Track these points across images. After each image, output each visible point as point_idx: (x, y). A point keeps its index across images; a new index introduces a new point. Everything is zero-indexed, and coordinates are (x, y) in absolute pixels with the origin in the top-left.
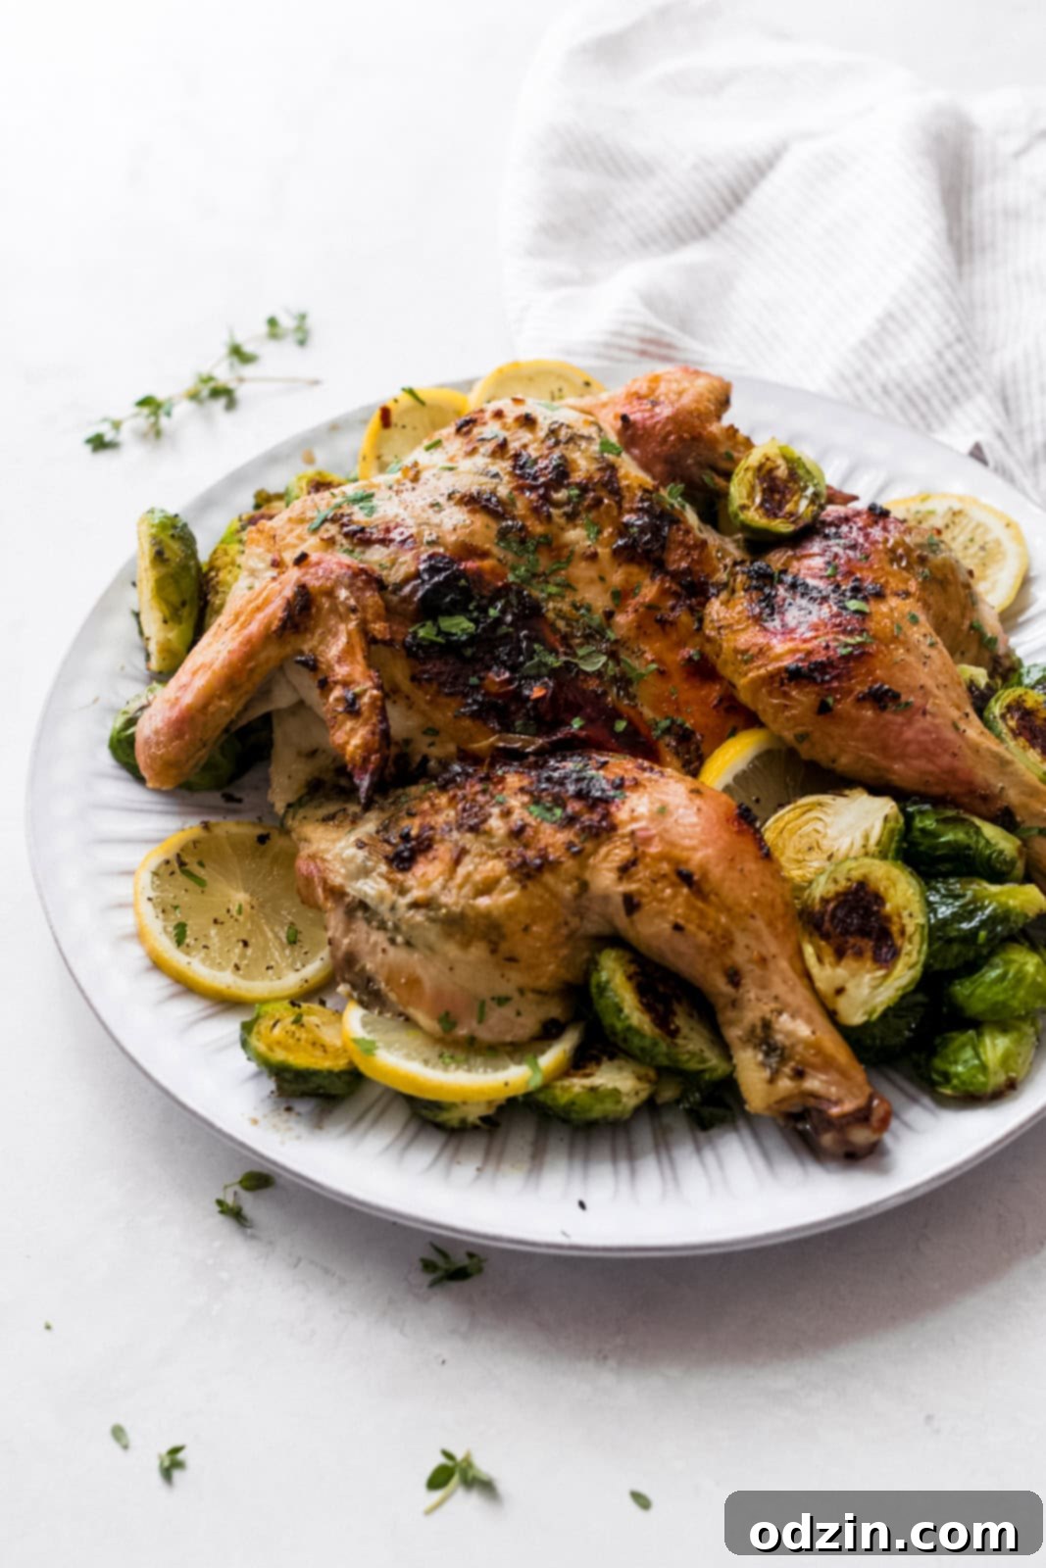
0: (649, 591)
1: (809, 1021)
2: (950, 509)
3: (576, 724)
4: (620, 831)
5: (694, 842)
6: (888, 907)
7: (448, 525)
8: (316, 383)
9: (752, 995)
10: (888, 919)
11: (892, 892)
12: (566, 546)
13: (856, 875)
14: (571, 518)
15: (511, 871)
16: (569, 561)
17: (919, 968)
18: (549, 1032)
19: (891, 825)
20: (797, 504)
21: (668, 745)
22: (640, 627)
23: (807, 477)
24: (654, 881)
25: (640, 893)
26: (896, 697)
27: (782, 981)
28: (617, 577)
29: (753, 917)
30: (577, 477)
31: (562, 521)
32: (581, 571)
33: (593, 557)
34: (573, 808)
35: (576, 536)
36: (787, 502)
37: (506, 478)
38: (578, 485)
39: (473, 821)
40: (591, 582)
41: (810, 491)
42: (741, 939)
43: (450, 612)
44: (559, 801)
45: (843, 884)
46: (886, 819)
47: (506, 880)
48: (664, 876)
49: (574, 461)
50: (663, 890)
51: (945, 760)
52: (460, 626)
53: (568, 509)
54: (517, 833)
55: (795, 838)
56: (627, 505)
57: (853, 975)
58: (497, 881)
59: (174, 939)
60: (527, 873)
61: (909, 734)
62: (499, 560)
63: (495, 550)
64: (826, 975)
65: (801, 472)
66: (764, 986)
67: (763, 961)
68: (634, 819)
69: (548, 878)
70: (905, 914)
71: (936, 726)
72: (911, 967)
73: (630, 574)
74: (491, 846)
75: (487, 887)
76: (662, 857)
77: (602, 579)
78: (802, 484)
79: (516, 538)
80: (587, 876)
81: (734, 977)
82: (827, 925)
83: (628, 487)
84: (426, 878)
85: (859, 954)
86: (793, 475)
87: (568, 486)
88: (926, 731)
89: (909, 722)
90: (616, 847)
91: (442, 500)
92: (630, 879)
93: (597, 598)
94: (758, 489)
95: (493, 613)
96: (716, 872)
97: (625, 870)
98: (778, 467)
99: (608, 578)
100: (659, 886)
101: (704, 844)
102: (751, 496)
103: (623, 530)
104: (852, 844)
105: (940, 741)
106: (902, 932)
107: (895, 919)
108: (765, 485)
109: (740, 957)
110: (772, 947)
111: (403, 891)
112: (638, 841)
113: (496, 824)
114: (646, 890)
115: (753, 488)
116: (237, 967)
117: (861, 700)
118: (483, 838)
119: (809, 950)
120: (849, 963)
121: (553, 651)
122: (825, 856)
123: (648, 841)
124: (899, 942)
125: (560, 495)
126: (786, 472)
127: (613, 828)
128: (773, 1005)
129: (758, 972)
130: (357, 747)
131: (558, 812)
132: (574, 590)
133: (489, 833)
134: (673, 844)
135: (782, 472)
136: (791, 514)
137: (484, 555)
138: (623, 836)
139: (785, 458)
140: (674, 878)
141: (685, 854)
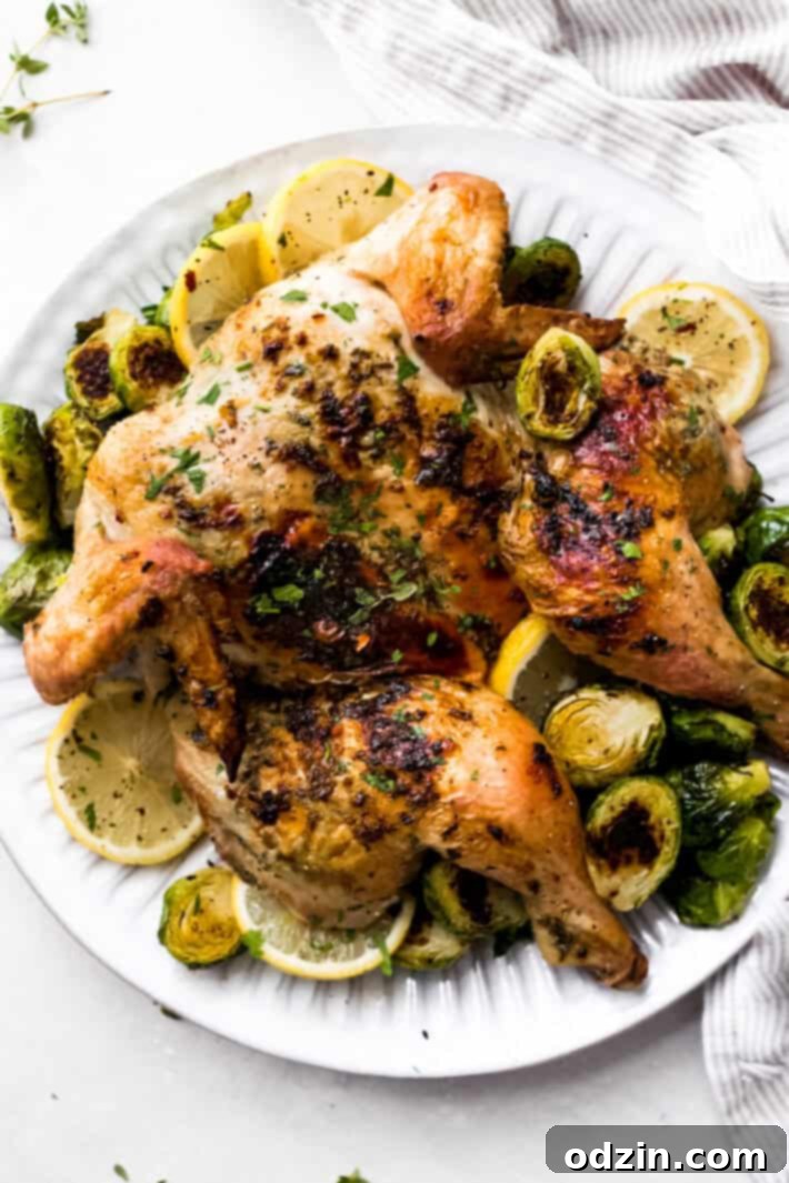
0: (450, 512)
1: (591, 913)
2: (704, 299)
3: (397, 656)
4: (443, 800)
5: (502, 804)
6: (652, 820)
7: (271, 488)
8: (106, 93)
9: (548, 899)
10: (652, 828)
11: (655, 806)
12: (376, 482)
13: (628, 798)
14: (377, 458)
15: (356, 834)
16: (379, 494)
17: (673, 862)
18: (393, 912)
19: (655, 734)
20: (576, 401)
21: (472, 639)
22: (445, 543)
23: (584, 368)
24: (471, 840)
25: (460, 848)
26: (662, 642)
27: (572, 889)
28: (422, 502)
29: (548, 852)
30: (382, 416)
31: (369, 463)
32: (389, 500)
33: (401, 490)
34: (403, 780)
35: (384, 472)
36: (567, 402)
37: (317, 427)
38: (383, 427)
39: (323, 792)
40: (399, 508)
41: (587, 386)
42: (539, 865)
43: (282, 583)
44: (391, 775)
45: (619, 809)
46: (652, 729)
47: (354, 843)
48: (478, 835)
49: (377, 398)
50: (478, 845)
51: (701, 681)
52: (292, 593)
53: (373, 451)
54: (362, 803)
55: (578, 730)
56: (426, 434)
57: (624, 879)
58: (347, 845)
59: (87, 824)
60: (371, 836)
61: (672, 669)
62: (319, 516)
63: (315, 508)
64: (603, 883)
65: (578, 363)
66: (556, 892)
67: (557, 878)
68: (453, 790)
69: (389, 839)
70: (665, 820)
71: (693, 658)
72: (668, 861)
73: (433, 497)
74: (339, 813)
75: (338, 851)
76: (478, 820)
77: (409, 506)
78: (580, 378)
79: (330, 490)
80: (419, 835)
81: (535, 887)
82: (606, 847)
83: (427, 415)
84: (290, 834)
85: (629, 861)
86: (572, 368)
87: (374, 428)
88: (686, 665)
89: (673, 661)
90: (440, 814)
91: (261, 459)
92: (453, 840)
93: (404, 521)
94: (542, 391)
95: (318, 573)
96: (521, 825)
97: (449, 834)
98: (557, 362)
99: (413, 504)
100: (476, 842)
101: (510, 804)
102: (535, 400)
103: (424, 462)
104: (623, 745)
105: (697, 670)
106: (662, 837)
107: (658, 827)
108: (547, 387)
109: (539, 874)
110: (564, 867)
111: (269, 842)
112: (457, 808)
113: (340, 793)
114: (465, 846)
115: (537, 391)
116: (140, 838)
117: (635, 647)
118: (332, 806)
119: (592, 869)
120: (623, 871)
121: (370, 590)
122: (602, 749)
123: (465, 808)
124: (658, 844)
125: (368, 439)
126: (566, 365)
127: (437, 796)
128: (564, 906)
129: (553, 884)
130: (217, 734)
131: (391, 783)
132: (384, 516)
133: (337, 803)
134: (484, 808)
135: (562, 367)
136: (572, 415)
137: (303, 515)
138: (445, 804)
139: (564, 350)
140: (488, 836)
141: (497, 814)
